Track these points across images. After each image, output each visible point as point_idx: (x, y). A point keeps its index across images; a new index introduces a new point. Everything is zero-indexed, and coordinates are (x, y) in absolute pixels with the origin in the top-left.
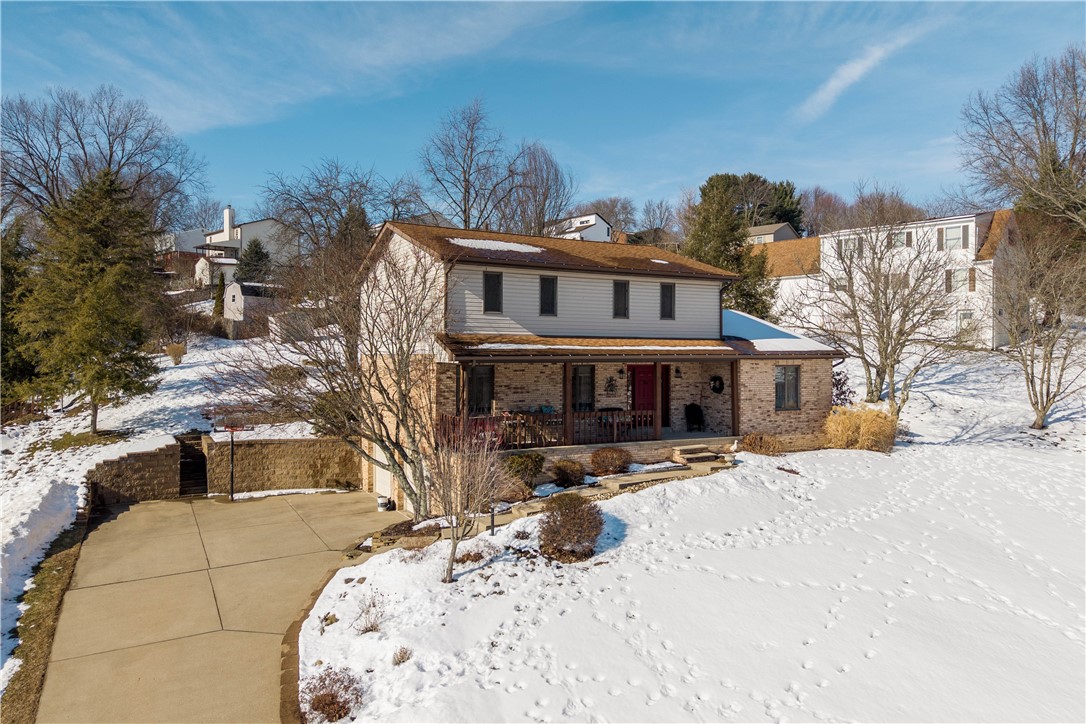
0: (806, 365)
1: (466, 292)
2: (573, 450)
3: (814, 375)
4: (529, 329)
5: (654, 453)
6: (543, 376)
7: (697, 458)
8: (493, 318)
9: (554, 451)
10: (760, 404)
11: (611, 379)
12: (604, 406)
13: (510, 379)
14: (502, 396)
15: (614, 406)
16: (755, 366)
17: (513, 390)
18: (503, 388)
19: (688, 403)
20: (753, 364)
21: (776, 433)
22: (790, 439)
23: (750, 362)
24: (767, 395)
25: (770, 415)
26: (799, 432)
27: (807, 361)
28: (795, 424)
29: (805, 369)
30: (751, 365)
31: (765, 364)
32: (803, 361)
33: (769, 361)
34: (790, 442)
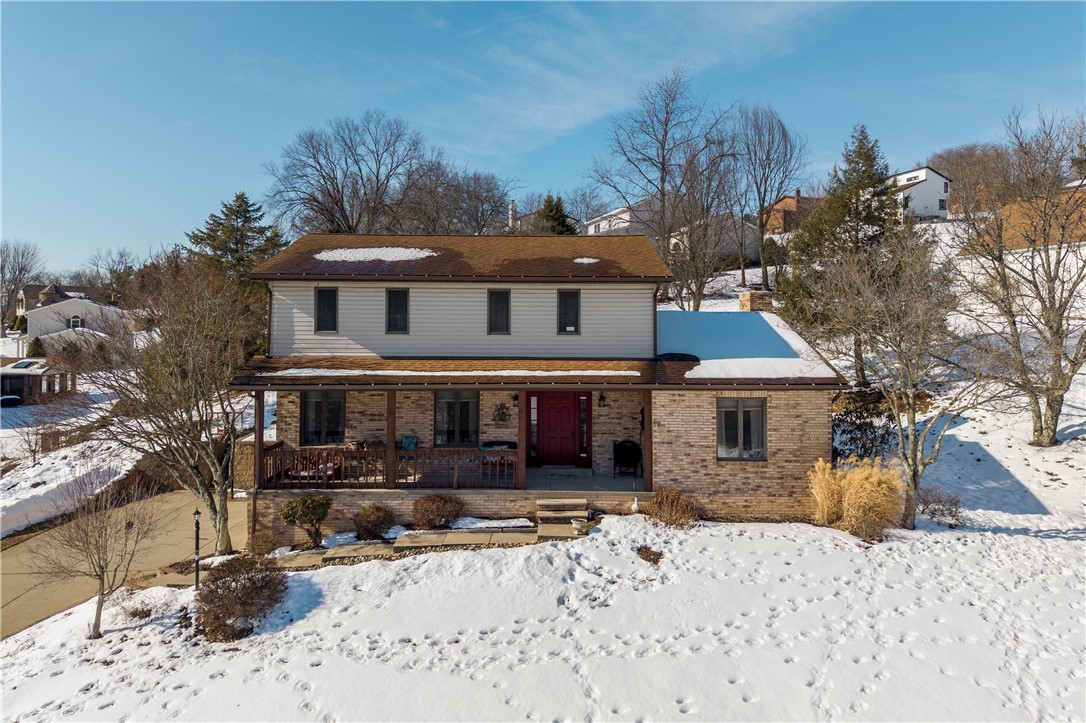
0: (776, 398)
1: (295, 311)
2: (390, 494)
3: (793, 412)
4: (372, 349)
5: (509, 505)
6: (408, 402)
7: (556, 518)
8: (327, 338)
9: (364, 494)
10: (688, 450)
11: (503, 406)
12: (492, 439)
13: (365, 405)
14: (355, 424)
15: (506, 439)
16: (677, 398)
17: (369, 418)
18: (356, 415)
19: (620, 439)
20: (674, 395)
21: (719, 492)
22: (746, 501)
23: (670, 392)
24: (701, 438)
25: (706, 466)
26: (764, 492)
27: (779, 393)
28: (755, 481)
29: (774, 403)
30: (671, 397)
31: (697, 396)
32: (770, 393)
33: (705, 392)
34: (745, 506)
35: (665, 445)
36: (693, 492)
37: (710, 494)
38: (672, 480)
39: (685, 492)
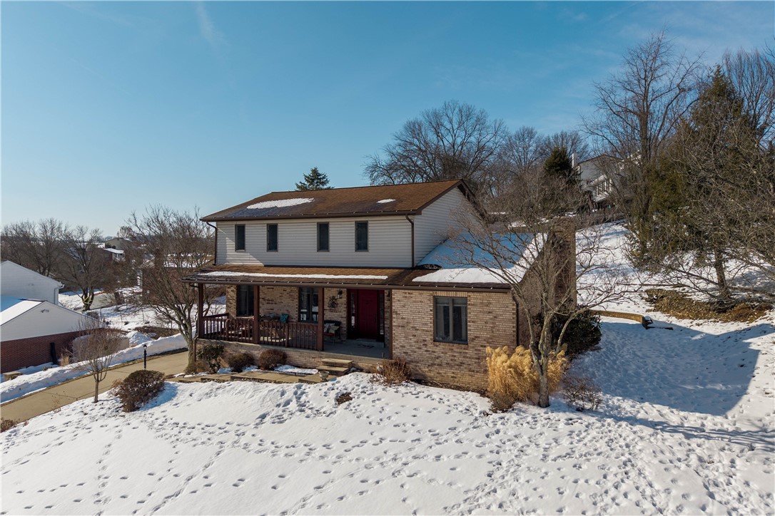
0: (474, 298)
1: (226, 238)
4: (261, 261)
6: (285, 293)
8: (241, 254)
10: (414, 332)
12: (328, 319)
20: (405, 293)
21: (435, 364)
22: (453, 373)
23: (403, 291)
24: (423, 324)
25: (426, 345)
26: (466, 368)
27: (476, 294)
28: (459, 359)
29: (472, 301)
30: (404, 295)
31: (420, 294)
32: (469, 294)
33: (425, 292)
34: (452, 377)
35: (400, 328)
36: (418, 362)
37: (429, 365)
38: (405, 353)
39: (413, 362)
